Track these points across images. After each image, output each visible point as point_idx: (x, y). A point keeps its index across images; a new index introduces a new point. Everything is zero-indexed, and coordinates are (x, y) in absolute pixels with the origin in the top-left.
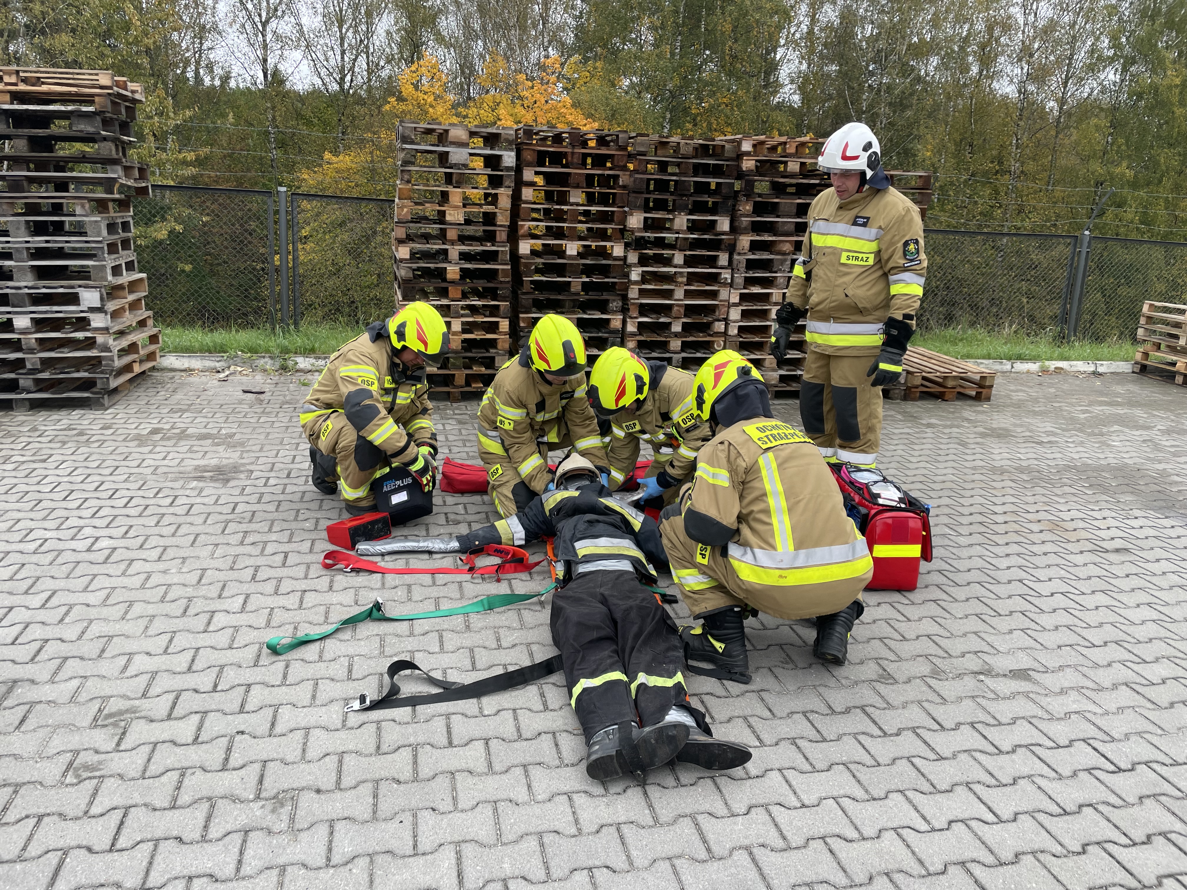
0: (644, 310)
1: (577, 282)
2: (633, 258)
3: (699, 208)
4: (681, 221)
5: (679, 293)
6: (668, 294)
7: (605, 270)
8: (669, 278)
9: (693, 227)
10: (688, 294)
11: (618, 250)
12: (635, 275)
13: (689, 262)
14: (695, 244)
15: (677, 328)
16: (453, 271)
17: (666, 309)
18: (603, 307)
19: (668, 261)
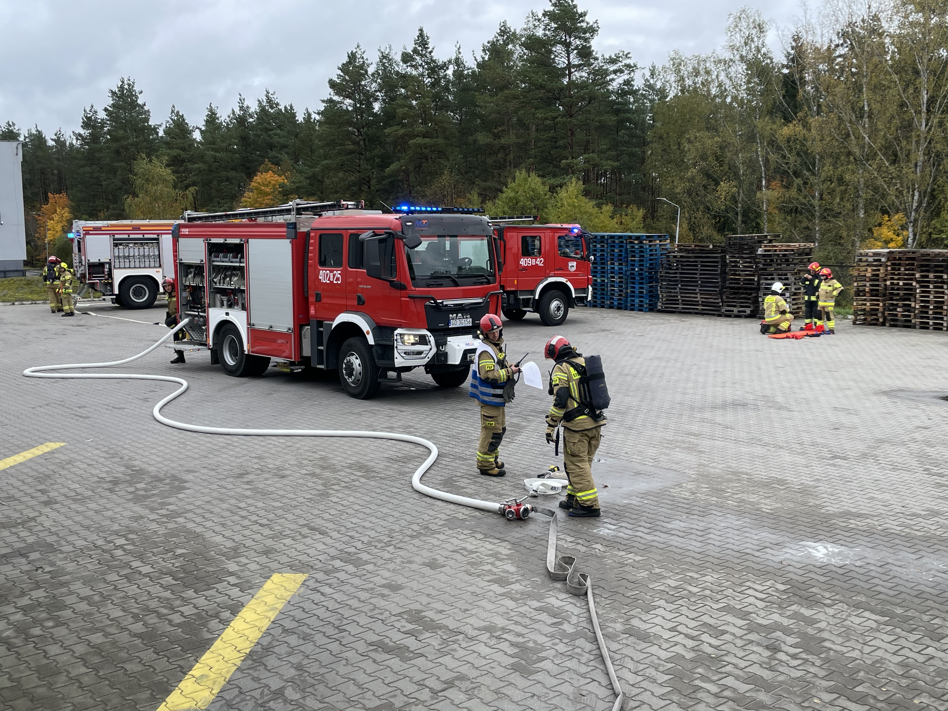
0: (922, 301)
1: (901, 293)
2: (918, 286)
3: (936, 272)
4: (931, 275)
5: (931, 297)
6: (928, 297)
7: (911, 290)
8: (929, 292)
9: (936, 277)
10: (935, 297)
11: (914, 284)
12: (918, 291)
13: (935, 287)
14: (936, 282)
15: (931, 307)
16: (867, 289)
17: (928, 302)
18: (909, 300)
19: (928, 287)
